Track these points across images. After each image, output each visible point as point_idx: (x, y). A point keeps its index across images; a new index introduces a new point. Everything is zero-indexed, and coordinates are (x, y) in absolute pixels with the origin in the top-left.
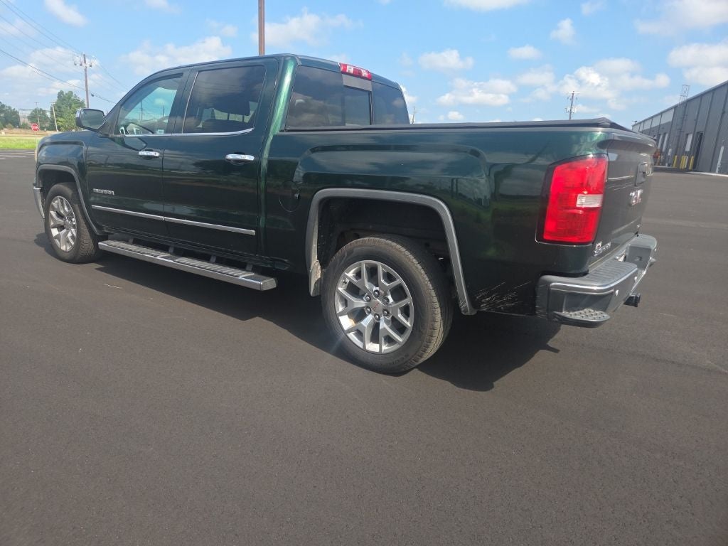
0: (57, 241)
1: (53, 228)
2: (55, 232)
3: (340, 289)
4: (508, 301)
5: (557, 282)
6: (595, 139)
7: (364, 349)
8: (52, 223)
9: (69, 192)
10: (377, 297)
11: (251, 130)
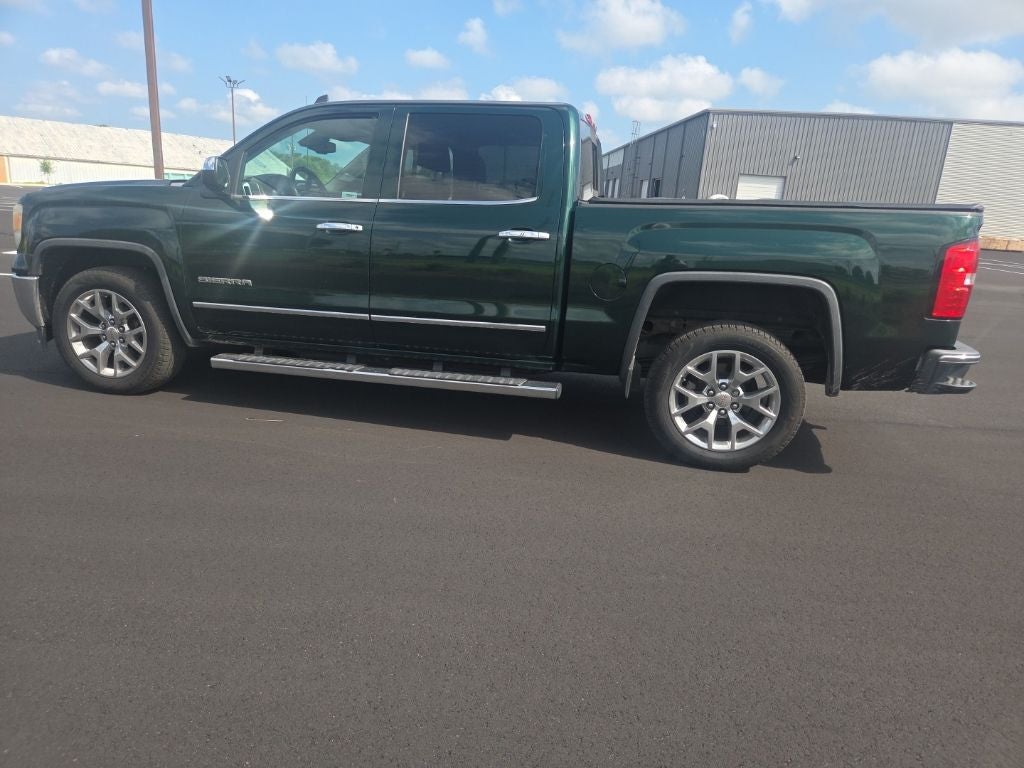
0: (88, 363)
1: (76, 340)
2: (80, 348)
3: (677, 386)
4: (886, 378)
5: (946, 355)
6: (966, 222)
7: (710, 450)
8: (74, 335)
9: (129, 283)
10: (724, 390)
11: (535, 199)
